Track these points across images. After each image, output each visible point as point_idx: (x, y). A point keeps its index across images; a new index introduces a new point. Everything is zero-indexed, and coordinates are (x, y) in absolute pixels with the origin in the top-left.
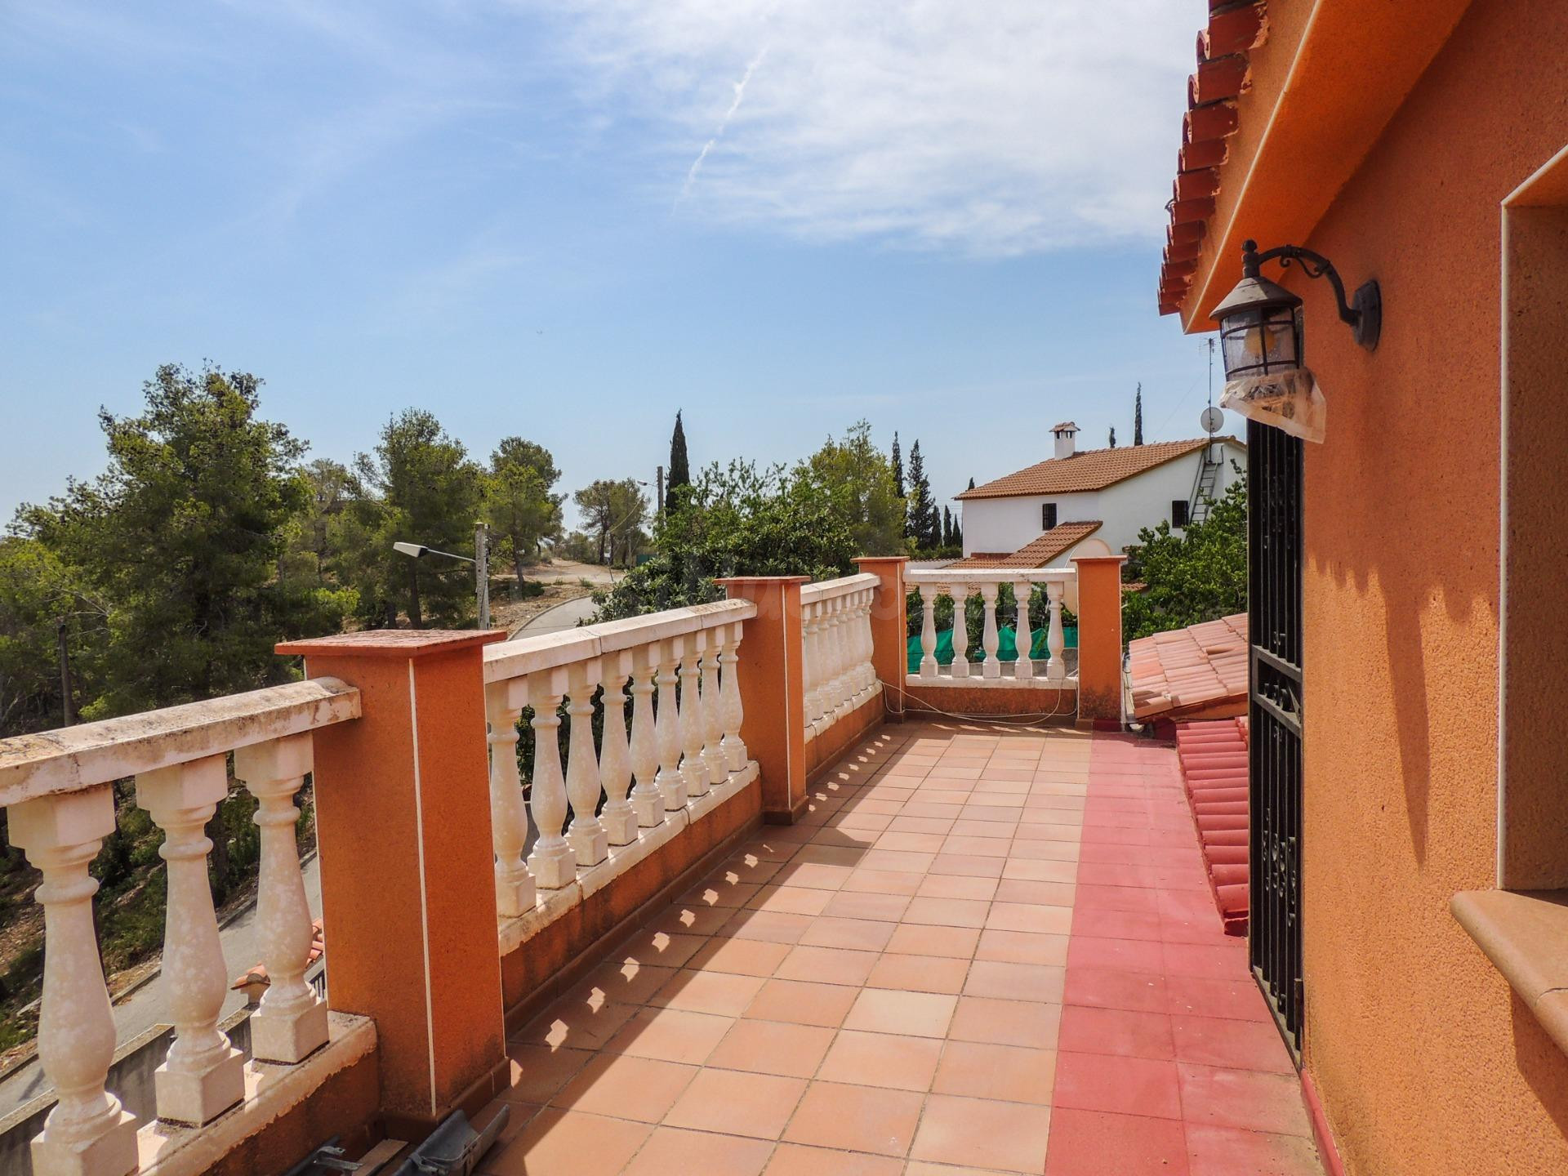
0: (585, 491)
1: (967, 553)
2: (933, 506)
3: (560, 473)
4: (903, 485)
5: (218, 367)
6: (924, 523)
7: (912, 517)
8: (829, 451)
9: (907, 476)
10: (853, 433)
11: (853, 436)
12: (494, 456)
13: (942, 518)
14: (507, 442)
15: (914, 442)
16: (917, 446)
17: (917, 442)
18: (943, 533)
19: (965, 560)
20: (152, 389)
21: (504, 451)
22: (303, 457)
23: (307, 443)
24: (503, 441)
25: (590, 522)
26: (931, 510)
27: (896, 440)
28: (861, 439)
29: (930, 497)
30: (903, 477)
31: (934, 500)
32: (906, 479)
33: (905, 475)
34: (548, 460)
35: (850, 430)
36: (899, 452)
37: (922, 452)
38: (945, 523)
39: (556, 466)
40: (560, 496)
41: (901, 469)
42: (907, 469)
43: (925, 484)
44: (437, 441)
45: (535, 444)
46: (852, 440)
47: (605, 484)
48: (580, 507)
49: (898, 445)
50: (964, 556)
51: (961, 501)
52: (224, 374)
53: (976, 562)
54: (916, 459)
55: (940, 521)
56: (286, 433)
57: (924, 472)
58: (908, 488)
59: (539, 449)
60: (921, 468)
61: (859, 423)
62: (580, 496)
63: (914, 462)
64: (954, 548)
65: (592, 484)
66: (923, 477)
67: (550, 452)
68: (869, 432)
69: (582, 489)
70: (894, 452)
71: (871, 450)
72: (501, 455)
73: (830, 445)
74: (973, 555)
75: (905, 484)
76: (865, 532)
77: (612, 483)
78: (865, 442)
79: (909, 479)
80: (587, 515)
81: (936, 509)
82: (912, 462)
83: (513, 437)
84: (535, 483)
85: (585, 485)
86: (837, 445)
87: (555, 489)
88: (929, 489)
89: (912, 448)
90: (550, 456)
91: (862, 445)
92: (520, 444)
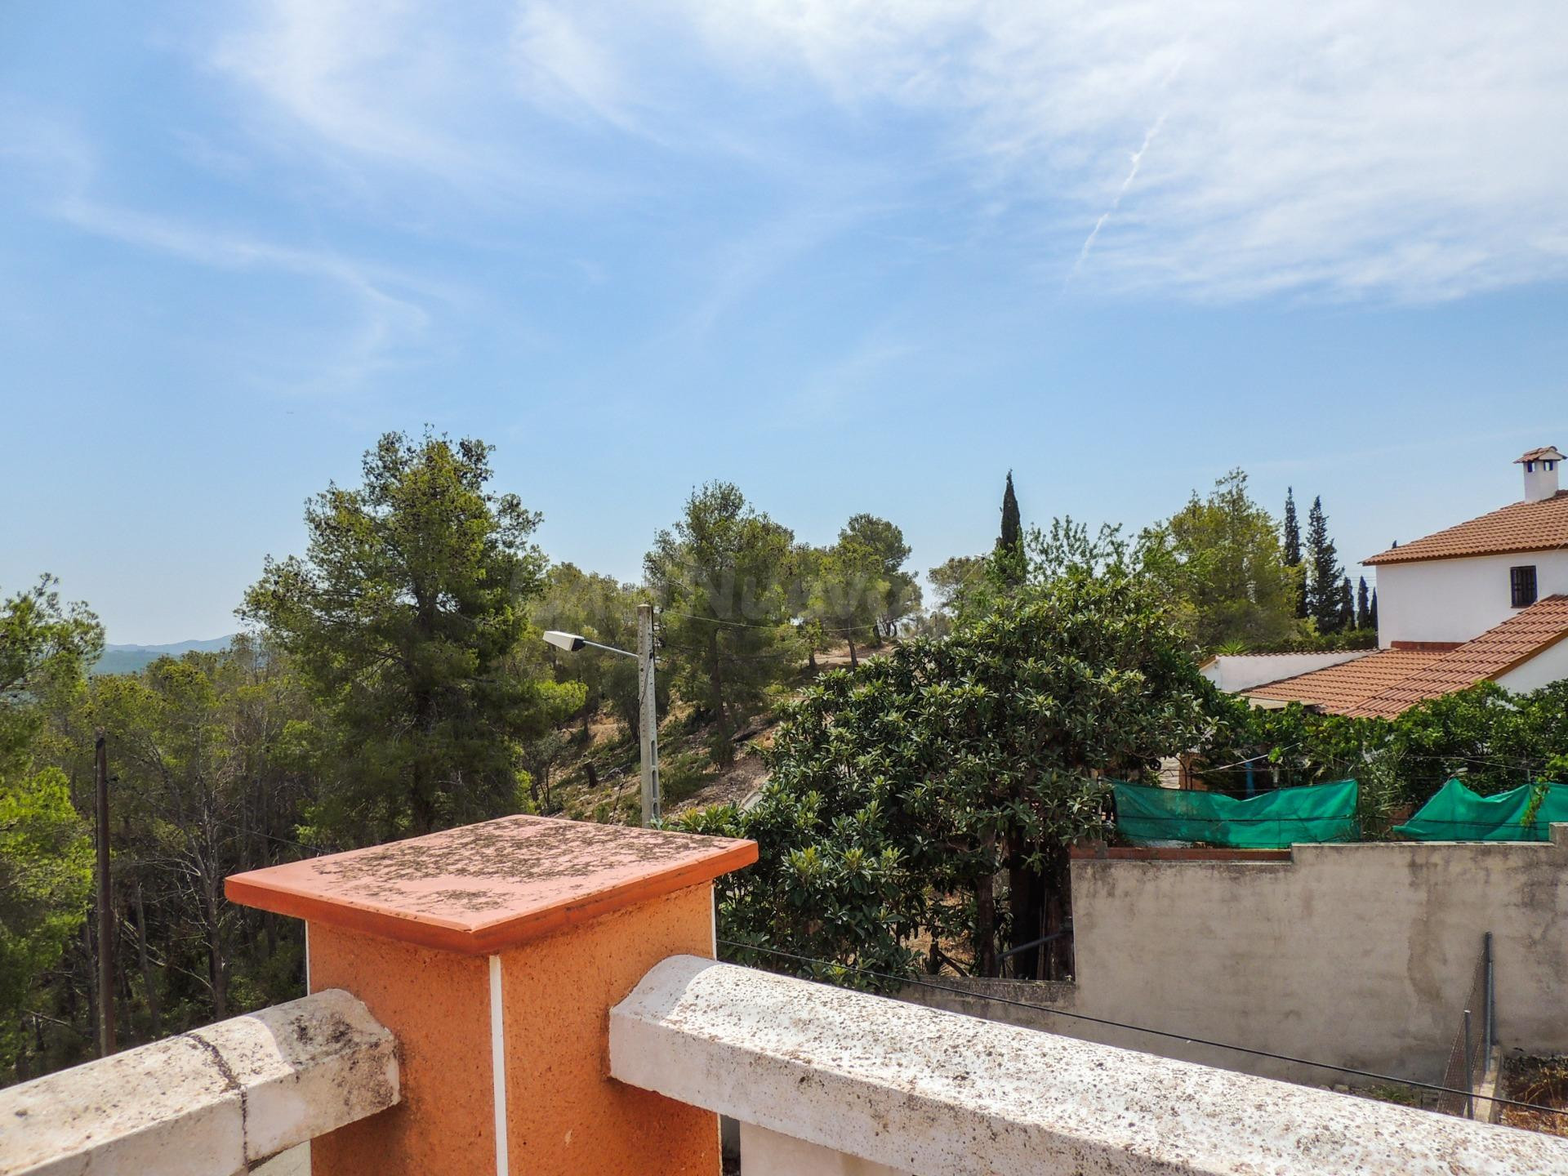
0: (941, 569)
1: (1384, 642)
2: (1343, 577)
3: (910, 550)
4: (1301, 553)
5: (444, 435)
6: (1329, 598)
7: (1314, 591)
8: (1194, 510)
9: (1306, 542)
10: (1222, 486)
11: (1224, 489)
12: (842, 534)
13: (1355, 592)
14: (856, 520)
15: (1314, 500)
16: (1318, 504)
17: (1318, 499)
18: (1356, 609)
19: (1382, 652)
20: (369, 459)
21: (853, 529)
22: (534, 531)
23: (539, 515)
24: (851, 518)
25: (945, 601)
26: (1339, 583)
27: (1290, 498)
28: (1234, 493)
29: (1337, 566)
30: (1300, 542)
31: (1343, 569)
32: (1305, 545)
33: (1302, 539)
34: (898, 536)
35: (1219, 483)
36: (1294, 512)
37: (1324, 511)
38: (1359, 598)
39: (906, 543)
40: (910, 574)
41: (1297, 532)
42: (1305, 532)
43: (1330, 549)
44: (742, 514)
45: (884, 520)
46: (1223, 495)
47: (960, 561)
48: (934, 586)
49: (1291, 503)
50: (1381, 646)
51: (1374, 567)
52: (451, 441)
53: (1400, 655)
54: (1318, 520)
55: (1352, 597)
56: (518, 504)
57: (1329, 537)
58: (1306, 554)
59: (888, 525)
60: (1325, 530)
61: (1231, 474)
62: (935, 574)
63: (1315, 523)
64: (1368, 631)
65: (947, 562)
66: (1328, 542)
67: (900, 528)
68: (1245, 484)
69: (937, 567)
70: (1288, 512)
71: (1249, 507)
72: (849, 532)
73: (1196, 503)
74: (1394, 644)
75: (1303, 551)
76: (1241, 611)
77: (968, 560)
78: (1241, 497)
79: (1308, 544)
80: (942, 594)
81: (1347, 581)
82: (1311, 524)
83: (862, 514)
84: (869, 560)
85: (940, 562)
86: (1204, 503)
87: (906, 567)
88: (1335, 556)
89: (1312, 506)
90: (900, 532)
91: (1237, 501)
92: (870, 522)
